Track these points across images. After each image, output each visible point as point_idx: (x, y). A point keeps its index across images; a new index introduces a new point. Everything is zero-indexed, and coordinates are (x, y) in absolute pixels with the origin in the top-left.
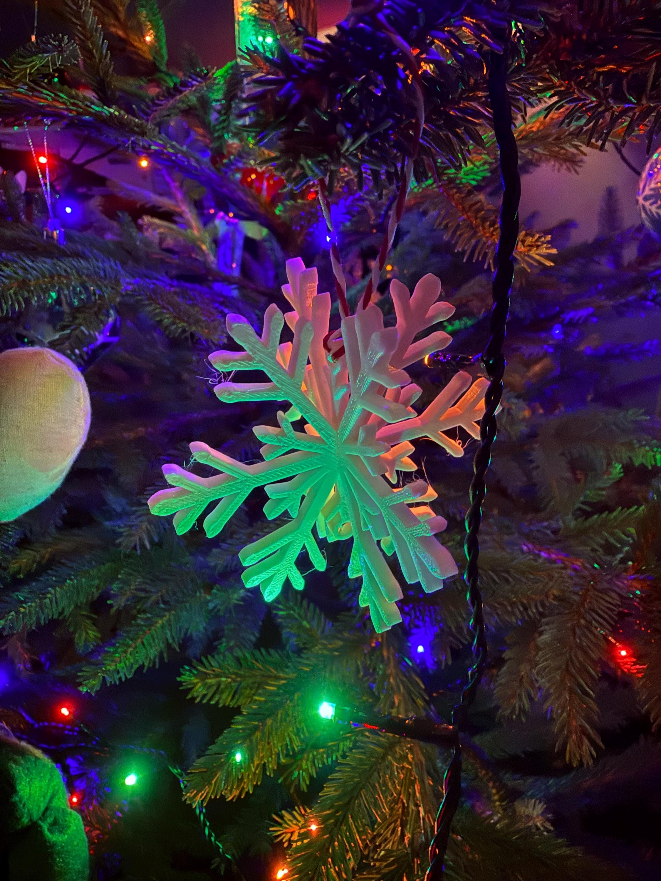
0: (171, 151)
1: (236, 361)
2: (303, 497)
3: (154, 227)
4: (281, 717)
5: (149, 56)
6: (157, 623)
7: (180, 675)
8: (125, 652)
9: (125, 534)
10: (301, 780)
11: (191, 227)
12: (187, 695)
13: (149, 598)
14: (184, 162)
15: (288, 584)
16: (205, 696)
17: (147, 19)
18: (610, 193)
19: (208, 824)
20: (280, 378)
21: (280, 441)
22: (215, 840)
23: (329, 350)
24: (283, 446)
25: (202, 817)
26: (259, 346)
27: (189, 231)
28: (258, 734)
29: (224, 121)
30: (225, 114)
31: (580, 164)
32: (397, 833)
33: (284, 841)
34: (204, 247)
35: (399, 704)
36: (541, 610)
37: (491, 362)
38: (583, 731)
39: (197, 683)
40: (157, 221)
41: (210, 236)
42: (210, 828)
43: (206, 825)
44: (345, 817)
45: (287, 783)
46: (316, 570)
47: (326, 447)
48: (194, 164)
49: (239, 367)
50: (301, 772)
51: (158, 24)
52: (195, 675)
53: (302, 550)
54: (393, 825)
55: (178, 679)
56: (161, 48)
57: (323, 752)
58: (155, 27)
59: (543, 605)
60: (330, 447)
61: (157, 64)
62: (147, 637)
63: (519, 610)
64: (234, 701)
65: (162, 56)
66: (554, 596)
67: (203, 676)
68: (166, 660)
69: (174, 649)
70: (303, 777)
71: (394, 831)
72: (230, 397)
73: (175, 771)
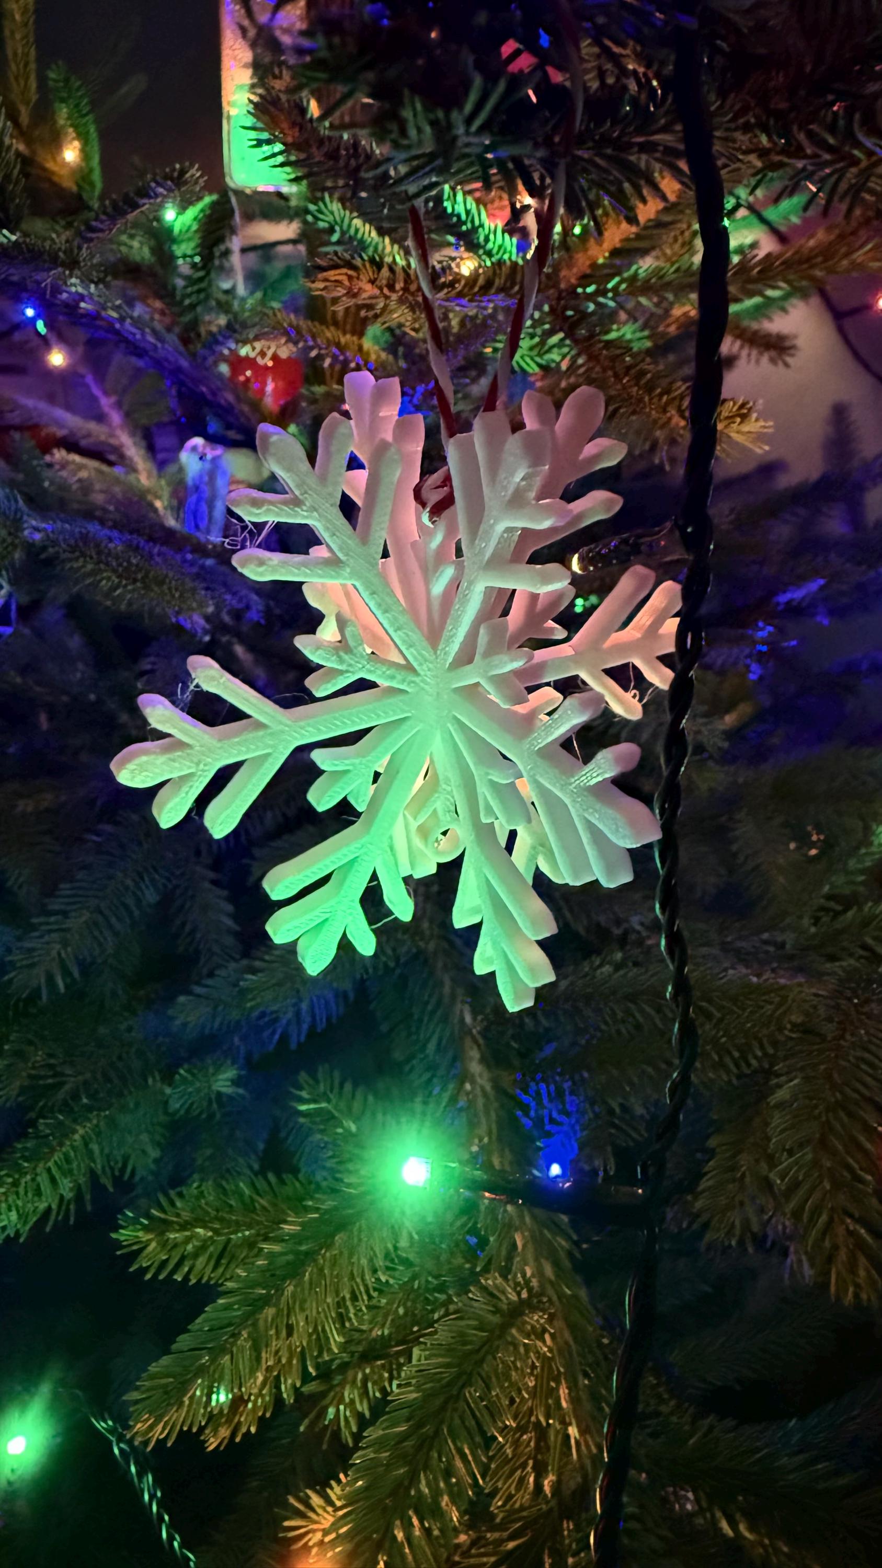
0: (115, 315)
1: (271, 503)
2: (377, 775)
3: (72, 467)
4: (311, 1279)
5: (69, 184)
6: (74, 1131)
7: (117, 1228)
8: (16, 1184)
9: (18, 965)
10: (342, 1423)
11: (135, 470)
12: (131, 1264)
13: (63, 1084)
14: (134, 334)
15: (345, 946)
16: (164, 1263)
17: (69, 123)
18: (839, 413)
19: (166, 1518)
20: (344, 542)
21: (341, 661)
22: (181, 1547)
23: (424, 505)
24: (347, 671)
25: (155, 1508)
26: (312, 481)
27: (132, 478)
28: (270, 1312)
29: (201, 279)
30: (203, 268)
31: (792, 351)
32: (526, 1488)
33: (311, 1544)
34: (158, 504)
35: (524, 1246)
36: (771, 1051)
37: (689, 530)
38: (860, 1245)
39: (150, 1241)
40: (77, 458)
41: (168, 484)
42: (172, 1526)
43: (163, 1520)
44: (437, 1432)
45: (317, 1430)
46: (396, 919)
47: (417, 679)
48: (151, 339)
49: (278, 515)
50: (342, 1407)
51: (88, 132)
52: (146, 1229)
53: (370, 881)
54: (519, 1472)
55: (114, 1236)
56: (91, 170)
57: (383, 1366)
58: (83, 136)
59: (775, 1044)
60: (423, 681)
61: (85, 196)
62: (56, 1158)
63: (732, 1058)
64: (221, 1270)
65: (92, 185)
66: (794, 1025)
67: (160, 1227)
68: (89, 1208)
69: (104, 1188)
70: (346, 1417)
71: (522, 1481)
72: (261, 569)
73: (101, 1426)
